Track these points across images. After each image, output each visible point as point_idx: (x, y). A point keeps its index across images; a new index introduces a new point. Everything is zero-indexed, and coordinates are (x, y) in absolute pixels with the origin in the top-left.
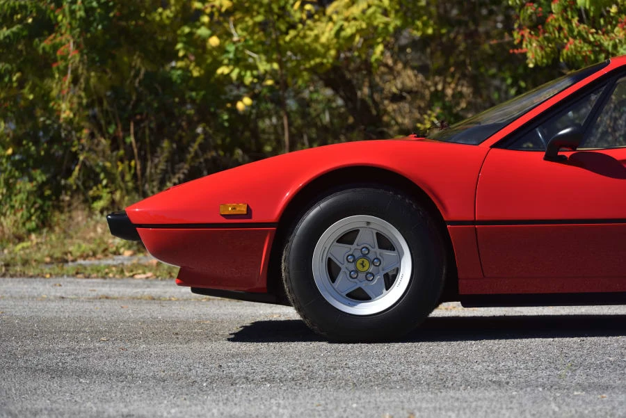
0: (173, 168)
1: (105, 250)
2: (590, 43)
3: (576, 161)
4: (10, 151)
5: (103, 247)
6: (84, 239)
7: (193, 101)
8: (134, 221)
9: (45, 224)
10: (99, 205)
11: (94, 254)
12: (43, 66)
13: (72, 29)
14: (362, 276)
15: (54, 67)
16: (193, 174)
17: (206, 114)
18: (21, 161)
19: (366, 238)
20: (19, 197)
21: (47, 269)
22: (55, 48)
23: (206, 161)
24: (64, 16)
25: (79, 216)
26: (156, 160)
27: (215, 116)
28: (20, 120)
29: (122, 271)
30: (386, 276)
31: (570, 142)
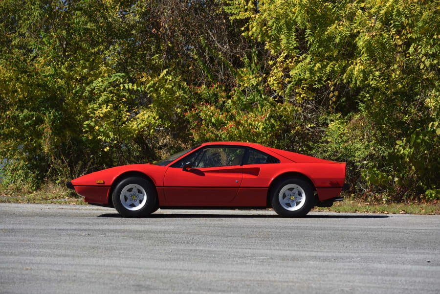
0: (82, 170)
1: (59, 197)
2: (215, 134)
3: (192, 171)
4: (27, 163)
5: (59, 196)
6: (52, 193)
7: (89, 147)
8: (73, 184)
9: (38, 188)
10: (58, 182)
11: (56, 198)
12: (39, 135)
13: (49, 122)
14: (133, 200)
15: (43, 135)
16: (89, 172)
17: (94, 152)
18: (30, 166)
19: (135, 190)
20: (30, 179)
21: (42, 201)
22: (43, 129)
23: (93, 168)
24: (47, 118)
25: (51, 185)
26: (77, 167)
27: (97, 152)
28: (30, 153)
29: (66, 202)
30: (140, 200)
31: (189, 166)
